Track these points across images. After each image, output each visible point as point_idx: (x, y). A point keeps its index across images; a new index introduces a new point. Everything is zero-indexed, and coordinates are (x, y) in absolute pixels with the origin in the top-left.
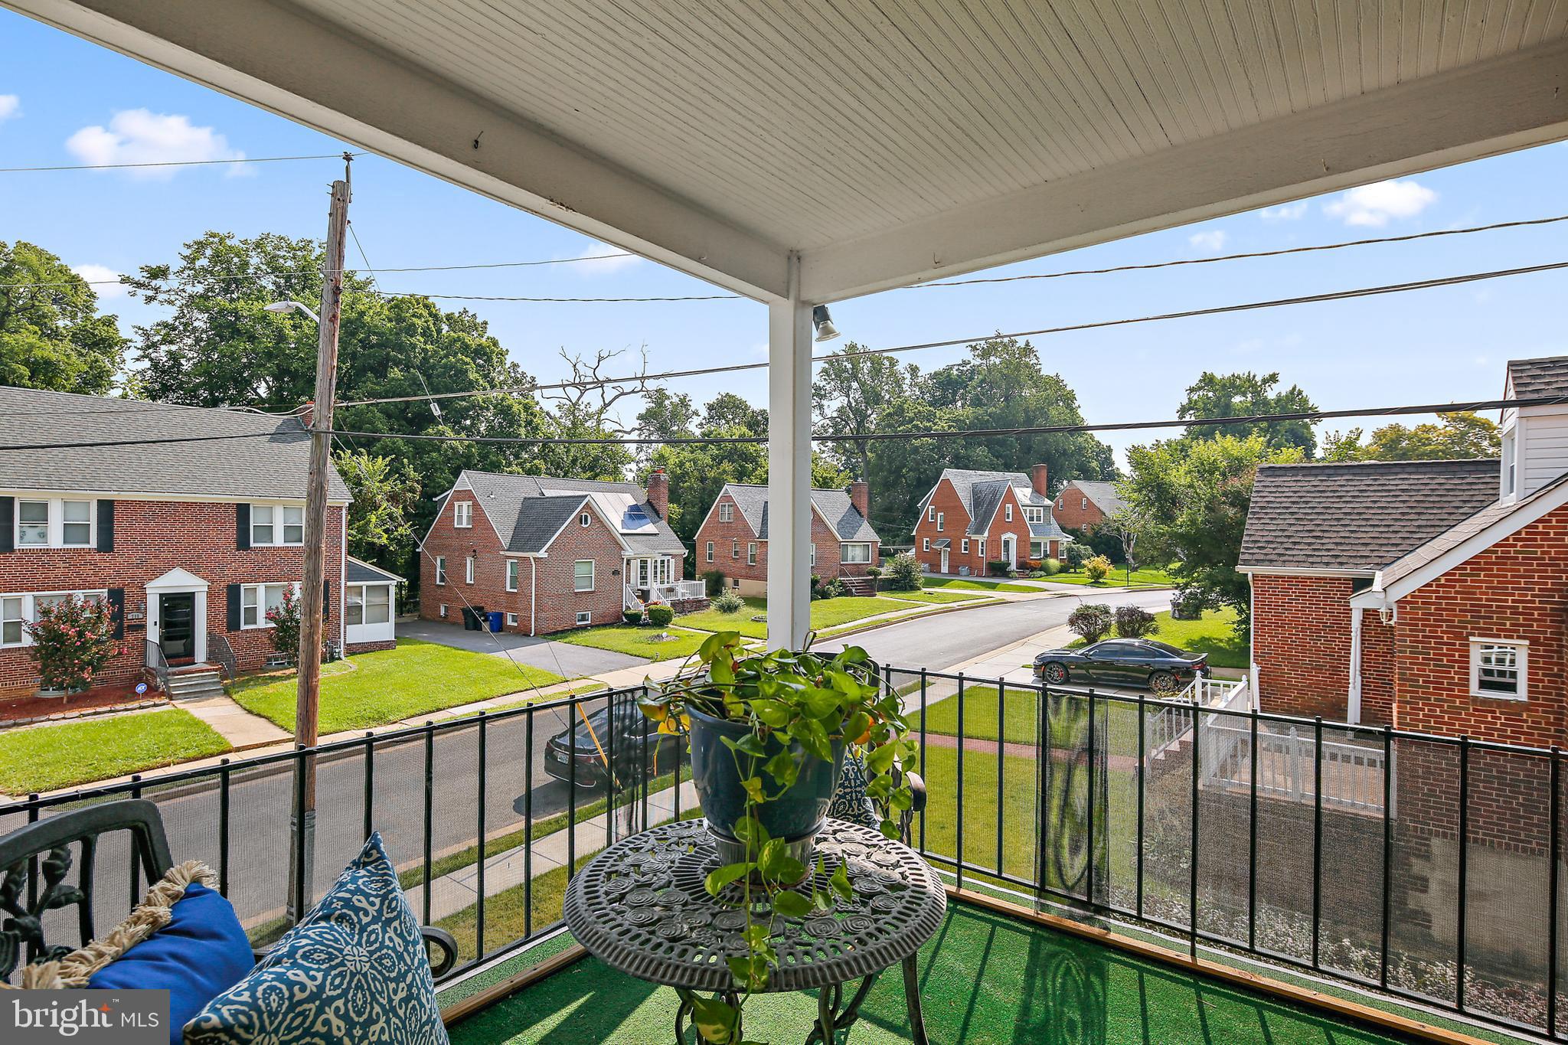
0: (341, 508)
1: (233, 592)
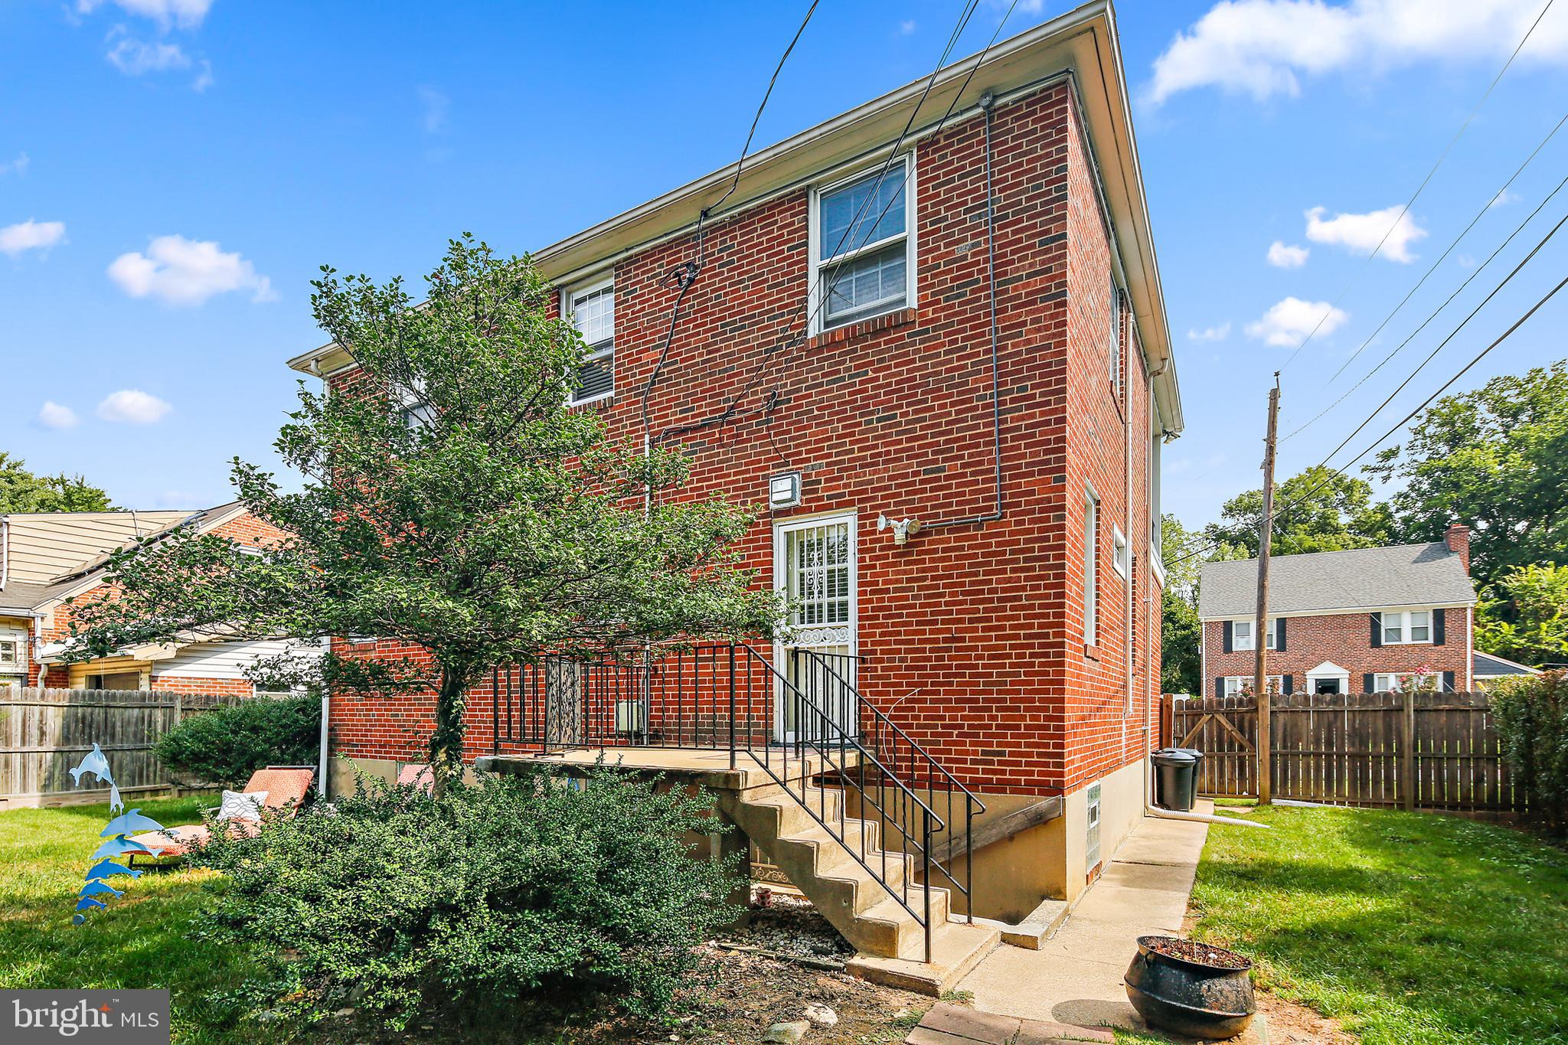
0: (1465, 609)
1: (1368, 680)
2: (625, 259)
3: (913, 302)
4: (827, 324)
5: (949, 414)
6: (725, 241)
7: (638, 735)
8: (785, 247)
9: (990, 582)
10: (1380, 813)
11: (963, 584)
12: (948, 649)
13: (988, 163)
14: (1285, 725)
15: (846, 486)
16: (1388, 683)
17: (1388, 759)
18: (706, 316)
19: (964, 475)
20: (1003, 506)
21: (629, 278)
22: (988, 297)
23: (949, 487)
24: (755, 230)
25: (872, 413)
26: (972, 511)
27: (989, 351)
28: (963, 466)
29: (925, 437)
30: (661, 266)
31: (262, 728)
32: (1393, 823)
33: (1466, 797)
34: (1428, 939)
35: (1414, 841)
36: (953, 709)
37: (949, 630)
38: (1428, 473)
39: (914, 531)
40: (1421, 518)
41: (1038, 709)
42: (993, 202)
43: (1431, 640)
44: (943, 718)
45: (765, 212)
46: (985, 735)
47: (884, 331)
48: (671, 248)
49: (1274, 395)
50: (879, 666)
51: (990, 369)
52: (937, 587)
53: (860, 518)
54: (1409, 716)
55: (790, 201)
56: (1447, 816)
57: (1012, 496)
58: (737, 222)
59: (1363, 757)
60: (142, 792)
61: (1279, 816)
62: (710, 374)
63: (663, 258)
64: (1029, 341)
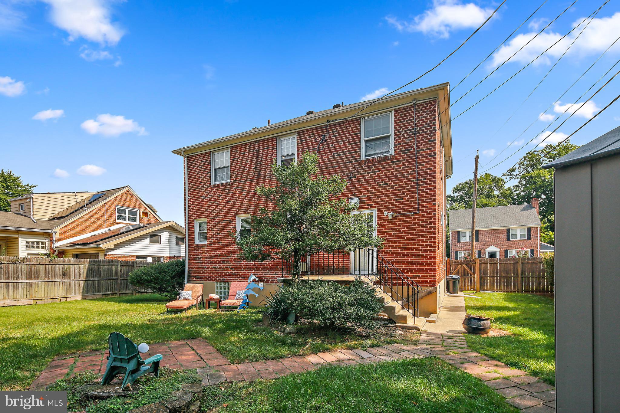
1: (506, 252)
2: (300, 131)
3: (392, 152)
4: (366, 156)
5: (404, 184)
6: (334, 129)
7: (307, 272)
8: (354, 133)
9: (416, 230)
10: (512, 294)
11: (408, 231)
12: (404, 248)
13: (414, 118)
14: (484, 268)
15: (373, 202)
16: (513, 253)
17: (514, 278)
18: (328, 150)
19: (408, 201)
20: (419, 210)
21: (302, 137)
22: (414, 154)
23: (404, 204)
24: (344, 127)
25: (381, 182)
26: (410, 211)
27: (415, 168)
28: (408, 199)
29: (397, 190)
30: (312, 134)
31: (167, 272)
32: (516, 296)
33: (536, 289)
34: (526, 319)
35: (522, 301)
36: (405, 264)
37: (404, 243)
38: (524, 178)
39: (394, 216)
40: (523, 194)
41: (429, 264)
42: (416, 129)
43: (526, 238)
44: (402, 267)
45: (347, 122)
46: (414, 271)
47: (384, 160)
48: (316, 129)
49: (477, 158)
50: (383, 252)
51: (415, 173)
52: (400, 231)
53: (377, 211)
54: (520, 265)
55: (355, 120)
56: (531, 294)
57: (421, 207)
58: (338, 124)
59: (507, 277)
60: (109, 294)
61: (483, 295)
62: (330, 168)
63: (313, 132)
64: (426, 167)
